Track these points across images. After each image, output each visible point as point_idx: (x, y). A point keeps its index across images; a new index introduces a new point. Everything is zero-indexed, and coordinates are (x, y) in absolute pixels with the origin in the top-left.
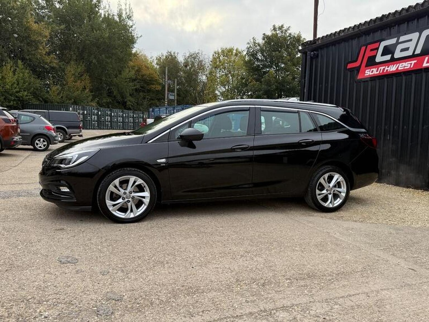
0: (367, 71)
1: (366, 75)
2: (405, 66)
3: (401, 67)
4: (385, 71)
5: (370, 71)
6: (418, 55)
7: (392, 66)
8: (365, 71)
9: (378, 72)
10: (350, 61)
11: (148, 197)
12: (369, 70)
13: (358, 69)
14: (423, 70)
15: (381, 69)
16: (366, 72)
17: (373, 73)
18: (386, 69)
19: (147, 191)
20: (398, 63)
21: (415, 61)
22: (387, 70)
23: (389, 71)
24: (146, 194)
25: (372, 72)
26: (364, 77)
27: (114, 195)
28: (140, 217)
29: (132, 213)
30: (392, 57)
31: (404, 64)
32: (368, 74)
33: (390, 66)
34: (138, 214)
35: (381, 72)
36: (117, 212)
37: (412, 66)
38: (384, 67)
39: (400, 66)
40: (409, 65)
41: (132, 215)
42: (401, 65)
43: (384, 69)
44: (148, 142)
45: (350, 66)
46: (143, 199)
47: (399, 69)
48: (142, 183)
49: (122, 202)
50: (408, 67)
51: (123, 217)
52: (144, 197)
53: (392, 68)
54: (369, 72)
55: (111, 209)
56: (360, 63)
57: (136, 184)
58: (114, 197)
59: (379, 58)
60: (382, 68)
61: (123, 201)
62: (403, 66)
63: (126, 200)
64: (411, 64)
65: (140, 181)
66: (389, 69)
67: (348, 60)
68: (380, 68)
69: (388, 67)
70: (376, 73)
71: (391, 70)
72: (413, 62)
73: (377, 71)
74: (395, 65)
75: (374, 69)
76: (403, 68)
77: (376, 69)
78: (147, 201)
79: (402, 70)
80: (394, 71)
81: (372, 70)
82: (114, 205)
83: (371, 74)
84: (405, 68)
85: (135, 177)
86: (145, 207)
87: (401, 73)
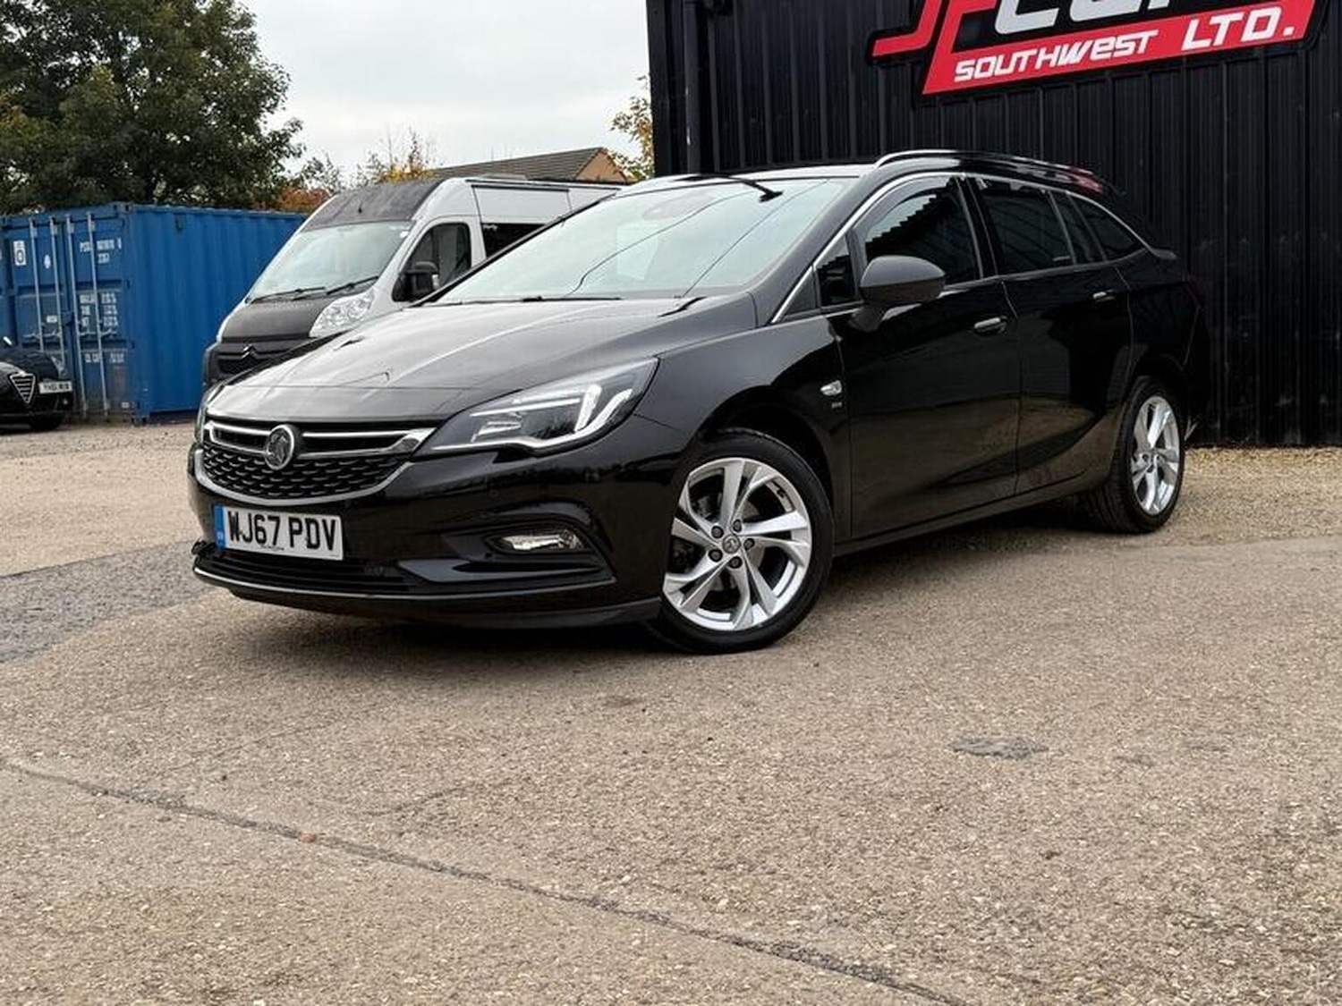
0: (961, 64)
1: (958, 79)
2: (1115, 50)
3: (1099, 53)
4: (1038, 65)
5: (974, 66)
6: (1160, 13)
7: (1066, 47)
8: (955, 68)
9: (1010, 70)
10: (880, 28)
11: (804, 529)
12: (972, 62)
13: (923, 58)
14: (1184, 60)
15: (1020, 59)
16: (959, 70)
17: (988, 74)
18: (1042, 56)
19: (794, 509)
20: (1088, 39)
21: (1154, 33)
22: (1047, 62)
23: (1052, 64)
24: (795, 520)
25: (985, 67)
26: (951, 88)
27: (678, 548)
28: (789, 615)
29: (757, 605)
30: (1064, 17)
31: (1111, 40)
32: (968, 77)
33: (1057, 49)
34: (780, 604)
35: (1022, 67)
36: (701, 611)
37: (1142, 49)
38: (1034, 52)
39: (1097, 48)
40: (1132, 45)
41: (758, 616)
42: (1101, 45)
43: (1033, 59)
44: (774, 321)
45: (882, 48)
46: (789, 543)
47: (1094, 56)
48: (773, 481)
49: (713, 570)
50: (1130, 52)
51: (729, 627)
52: (786, 535)
53: (1068, 56)
54: (972, 69)
55: (678, 602)
56: (929, 38)
57: (753, 485)
58: (676, 554)
59: (1008, 21)
60: (1025, 55)
61: (716, 564)
62: (1110, 48)
63: (727, 558)
64: (1138, 41)
65: (764, 474)
66: (1053, 57)
67: (875, 25)
68: (1015, 56)
69: (1050, 51)
70: (999, 72)
71: (1063, 62)
72: (1145, 36)
73: (1005, 65)
74: (1077, 46)
75: (992, 60)
76: (1108, 56)
77: (1001, 58)
78: (801, 547)
79: (1107, 60)
80: (1076, 64)
81: (981, 61)
82: (687, 589)
83: (978, 75)
84: (1117, 54)
85: (743, 460)
86: (801, 573)
87: (1102, 70)
